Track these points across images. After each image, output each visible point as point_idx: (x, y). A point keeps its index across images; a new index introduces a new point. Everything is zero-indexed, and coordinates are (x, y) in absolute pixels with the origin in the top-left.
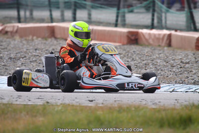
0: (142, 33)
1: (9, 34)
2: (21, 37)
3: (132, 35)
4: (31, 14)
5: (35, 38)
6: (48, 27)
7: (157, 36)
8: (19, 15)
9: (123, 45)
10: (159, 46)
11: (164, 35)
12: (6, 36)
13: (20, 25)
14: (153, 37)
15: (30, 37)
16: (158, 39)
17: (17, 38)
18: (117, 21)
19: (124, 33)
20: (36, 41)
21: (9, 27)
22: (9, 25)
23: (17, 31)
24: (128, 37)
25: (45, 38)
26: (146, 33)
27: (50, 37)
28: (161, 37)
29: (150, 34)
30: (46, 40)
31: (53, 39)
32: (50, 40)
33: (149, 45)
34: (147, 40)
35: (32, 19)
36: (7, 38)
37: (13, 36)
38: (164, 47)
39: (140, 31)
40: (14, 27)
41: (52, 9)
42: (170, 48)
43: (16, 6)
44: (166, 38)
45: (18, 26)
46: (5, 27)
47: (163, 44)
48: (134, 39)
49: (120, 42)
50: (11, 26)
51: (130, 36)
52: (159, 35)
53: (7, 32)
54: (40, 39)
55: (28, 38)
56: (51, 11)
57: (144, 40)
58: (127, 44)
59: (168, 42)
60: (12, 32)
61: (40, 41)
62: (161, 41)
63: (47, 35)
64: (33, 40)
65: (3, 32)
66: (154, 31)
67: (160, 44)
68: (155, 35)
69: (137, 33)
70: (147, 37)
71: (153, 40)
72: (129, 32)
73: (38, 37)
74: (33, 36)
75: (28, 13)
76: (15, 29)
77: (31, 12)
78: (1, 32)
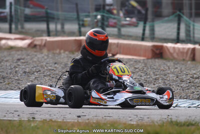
0: (166, 47)
1: (38, 47)
2: (49, 50)
3: (157, 50)
4: (63, 28)
5: (62, 51)
7: (181, 50)
8: (48, 28)
9: (148, 59)
10: (184, 60)
11: (189, 49)
12: (34, 49)
13: (49, 39)
14: (177, 51)
15: (58, 51)
16: (182, 52)
17: (45, 51)
18: (144, 34)
19: (148, 46)
20: (63, 54)
21: (38, 40)
22: (37, 38)
23: (46, 45)
24: (153, 51)
25: (72, 52)
26: (171, 47)
27: (77, 51)
28: (185, 51)
29: (174, 48)
30: (73, 54)
32: (77, 54)
33: (174, 59)
34: (171, 54)
35: (63, 33)
36: (35, 52)
37: (41, 49)
38: (188, 61)
39: (165, 45)
40: (42, 40)
42: (194, 62)
43: (45, 19)
44: (190, 52)
45: (46, 40)
46: (34, 41)
47: (188, 58)
48: (158, 53)
49: (144, 56)
50: (40, 40)
51: (155, 50)
52: (184, 49)
53: (35, 46)
54: (67, 52)
55: (55, 52)
56: (79, 24)
57: (168, 53)
58: (152, 58)
59: (192, 56)
60: (40, 46)
61: (67, 54)
62: (185, 55)
63: (74, 48)
64: (60, 53)
65: (32, 45)
66: (179, 46)
67: (184, 58)
68: (179, 49)
69: (162, 47)
70: (172, 51)
71: (177, 54)
72: (154, 46)
73: (65, 51)
74: (60, 49)
75: (59, 27)
76: (44, 42)
77: (63, 25)
78: (30, 45)
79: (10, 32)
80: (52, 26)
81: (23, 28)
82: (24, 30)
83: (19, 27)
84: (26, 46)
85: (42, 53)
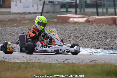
1: (91, 22)
2: (97, 24)
4: (107, 11)
5: (104, 24)
6: (112, 18)
12: (89, 23)
13: (97, 17)
15: (102, 24)
17: (95, 25)
20: (104, 26)
22: (91, 17)
23: (95, 21)
25: (110, 25)
27: (113, 24)
30: (111, 26)
31: (115, 25)
32: (113, 26)
35: (107, 13)
36: (89, 25)
37: (92, 23)
40: (93, 18)
41: (116, 8)
45: (95, 18)
46: (89, 18)
50: (92, 18)
53: (89, 21)
54: (107, 25)
55: (100, 25)
56: (115, 9)
60: (92, 21)
61: (107, 26)
63: (111, 23)
64: (103, 26)
65: (88, 21)
73: (106, 24)
74: (103, 23)
76: (94, 19)
77: (107, 9)
78: (86, 21)
79: (76, 14)
80: (100, 10)
81: (84, 11)
82: (84, 13)
83: (82, 10)
84: (84, 21)
85: (92, 26)
